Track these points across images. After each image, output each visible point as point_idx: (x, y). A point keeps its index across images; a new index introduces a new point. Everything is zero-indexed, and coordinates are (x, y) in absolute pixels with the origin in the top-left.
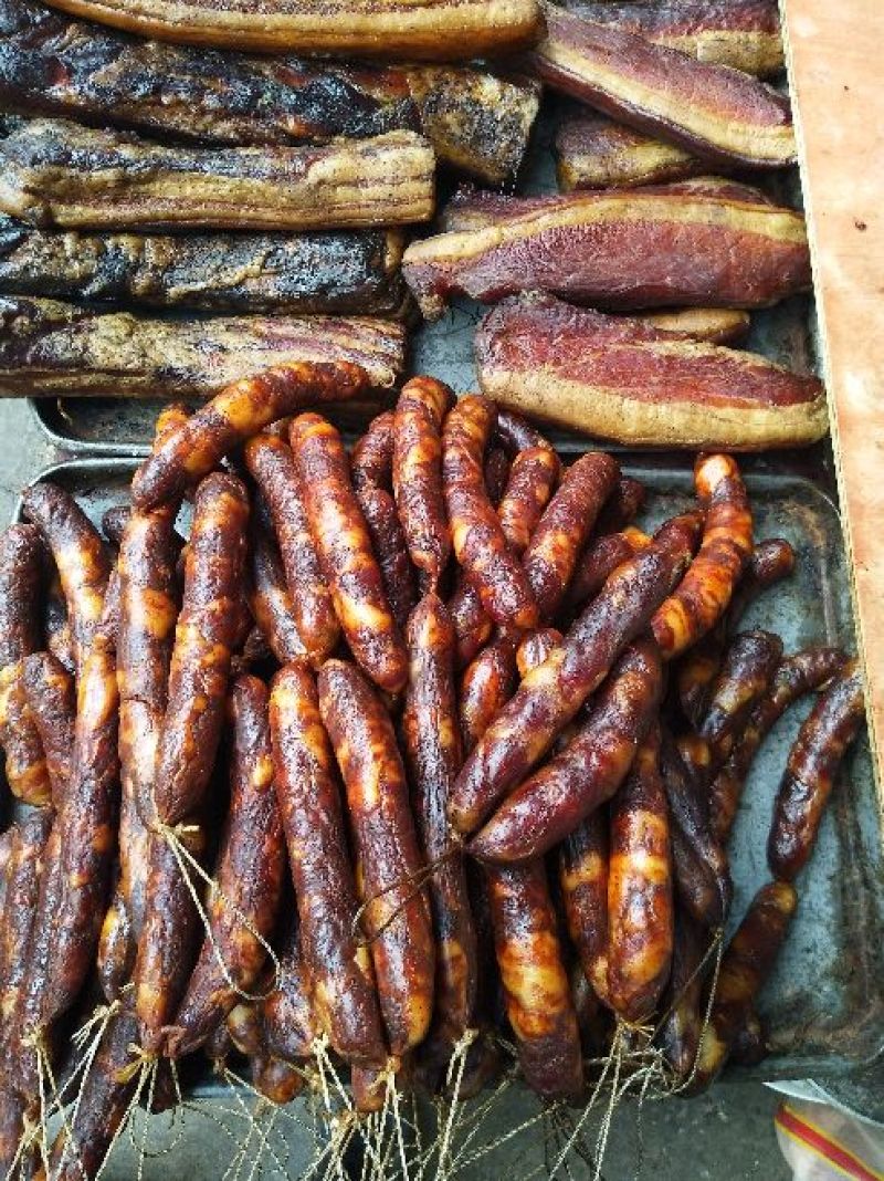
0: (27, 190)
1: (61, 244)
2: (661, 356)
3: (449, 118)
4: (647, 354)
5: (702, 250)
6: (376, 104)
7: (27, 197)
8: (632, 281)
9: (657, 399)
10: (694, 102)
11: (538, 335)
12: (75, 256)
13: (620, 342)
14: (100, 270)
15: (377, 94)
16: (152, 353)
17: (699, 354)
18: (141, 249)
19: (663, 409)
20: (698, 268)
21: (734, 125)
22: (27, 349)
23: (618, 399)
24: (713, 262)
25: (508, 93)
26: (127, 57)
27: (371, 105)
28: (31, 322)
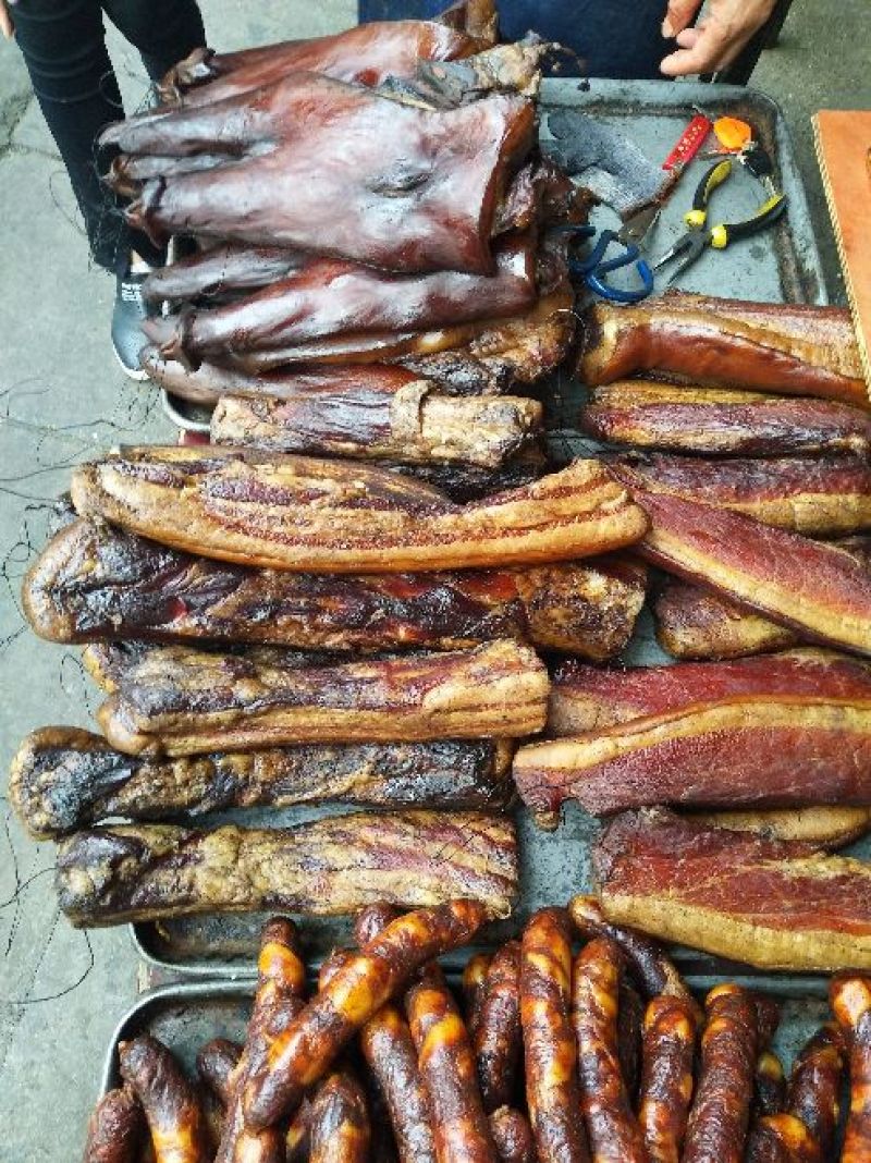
0: (141, 733)
1: (170, 773)
2: (794, 878)
3: (555, 613)
4: (778, 875)
5: (824, 755)
6: (484, 608)
7: (140, 740)
8: (755, 791)
9: (792, 926)
10: (804, 595)
11: (660, 856)
12: (186, 783)
13: (748, 863)
14: (208, 793)
15: (486, 599)
16: (259, 882)
17: (831, 875)
18: (250, 767)
19: (799, 938)
20: (821, 774)
21: (847, 620)
22: (133, 891)
23: (748, 928)
24: (837, 767)
25: (613, 589)
26: (245, 589)
27: (479, 610)
28: (139, 862)
